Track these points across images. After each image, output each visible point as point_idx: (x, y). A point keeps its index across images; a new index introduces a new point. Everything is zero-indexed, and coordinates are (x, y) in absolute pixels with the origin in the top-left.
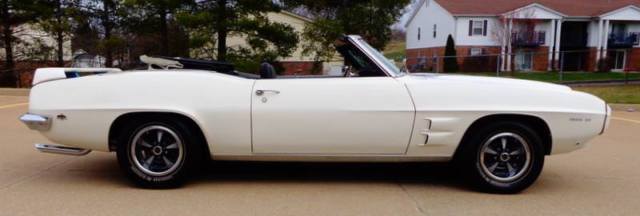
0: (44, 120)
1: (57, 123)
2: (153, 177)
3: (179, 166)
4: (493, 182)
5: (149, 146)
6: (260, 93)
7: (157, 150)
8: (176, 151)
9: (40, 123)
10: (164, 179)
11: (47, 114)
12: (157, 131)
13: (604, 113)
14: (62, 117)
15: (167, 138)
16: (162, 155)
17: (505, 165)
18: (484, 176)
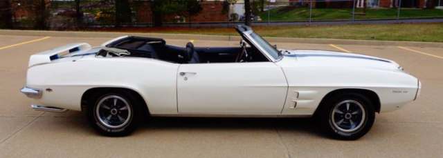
0: (36, 92)
1: (46, 94)
2: (111, 129)
3: (129, 121)
4: (339, 133)
5: (108, 108)
6: (183, 74)
7: (114, 112)
8: (126, 111)
9: (35, 94)
10: (120, 130)
11: (38, 88)
12: (113, 99)
13: (416, 87)
14: (49, 90)
15: (120, 104)
16: (117, 115)
17: (348, 121)
18: (333, 128)
